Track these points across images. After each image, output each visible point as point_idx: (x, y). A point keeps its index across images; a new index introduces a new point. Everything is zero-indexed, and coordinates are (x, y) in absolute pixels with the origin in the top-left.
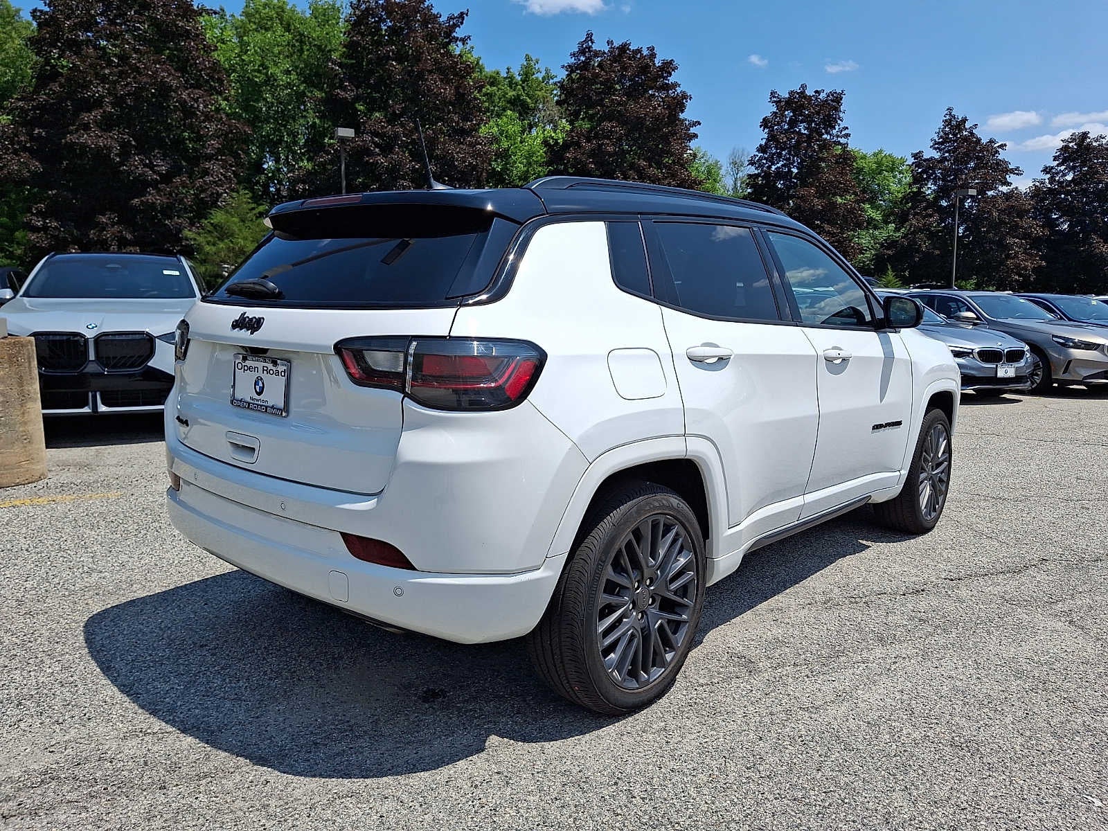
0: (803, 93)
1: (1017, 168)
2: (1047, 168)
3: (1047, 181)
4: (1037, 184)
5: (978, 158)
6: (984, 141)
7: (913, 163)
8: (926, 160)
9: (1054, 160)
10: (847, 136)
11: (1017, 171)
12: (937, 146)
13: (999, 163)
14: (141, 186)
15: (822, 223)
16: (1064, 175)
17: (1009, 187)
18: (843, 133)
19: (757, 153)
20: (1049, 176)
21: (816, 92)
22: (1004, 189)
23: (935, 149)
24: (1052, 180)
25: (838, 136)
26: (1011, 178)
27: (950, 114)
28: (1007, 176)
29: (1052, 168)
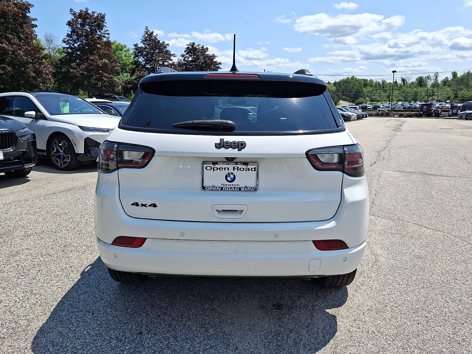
0: (87, 11)
1: (174, 54)
2: (182, 55)
3: (183, 60)
4: (179, 61)
5: (159, 49)
6: (161, 42)
7: (134, 48)
8: (139, 47)
9: (185, 52)
10: (108, 34)
11: (174, 55)
12: (143, 42)
13: (167, 51)
15: (102, 72)
16: (188, 58)
17: (172, 61)
18: (107, 32)
19: (66, 37)
20: (183, 58)
21: (93, 12)
22: (170, 62)
23: (143, 43)
24: (184, 60)
25: (104, 34)
26: (172, 58)
27: (147, 29)
28: (171, 57)
29: (184, 55)
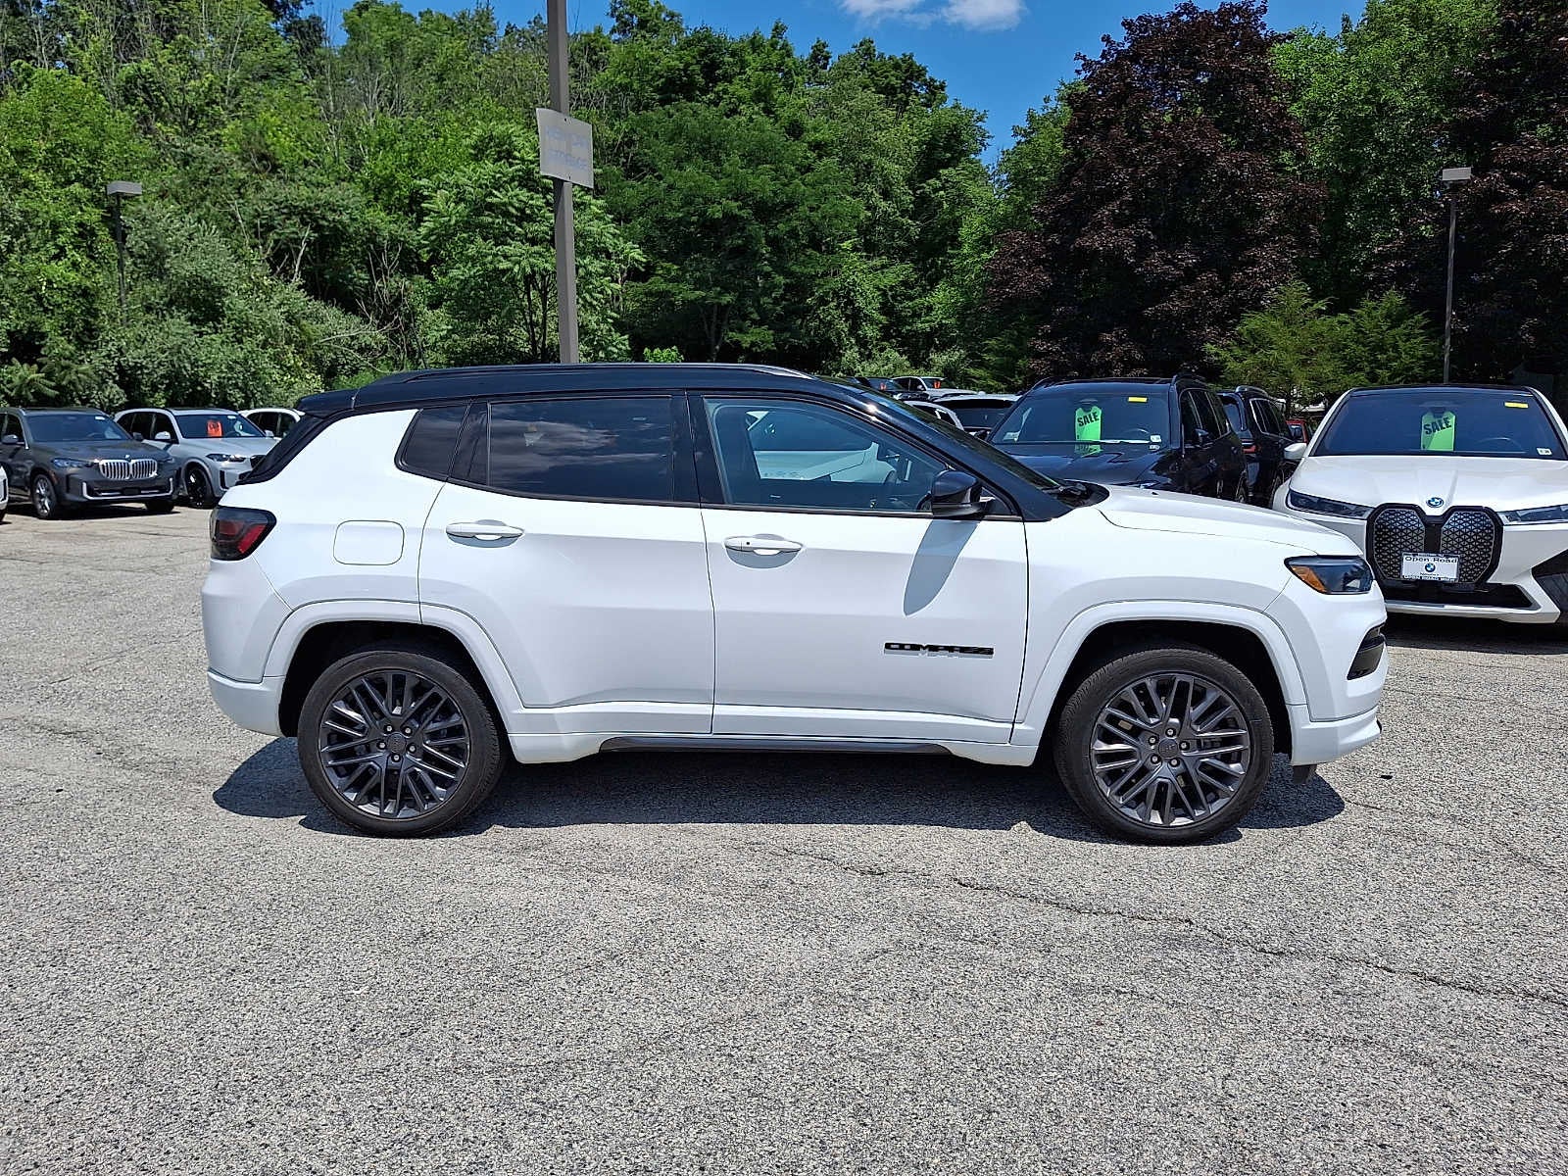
14: (1160, 290)
